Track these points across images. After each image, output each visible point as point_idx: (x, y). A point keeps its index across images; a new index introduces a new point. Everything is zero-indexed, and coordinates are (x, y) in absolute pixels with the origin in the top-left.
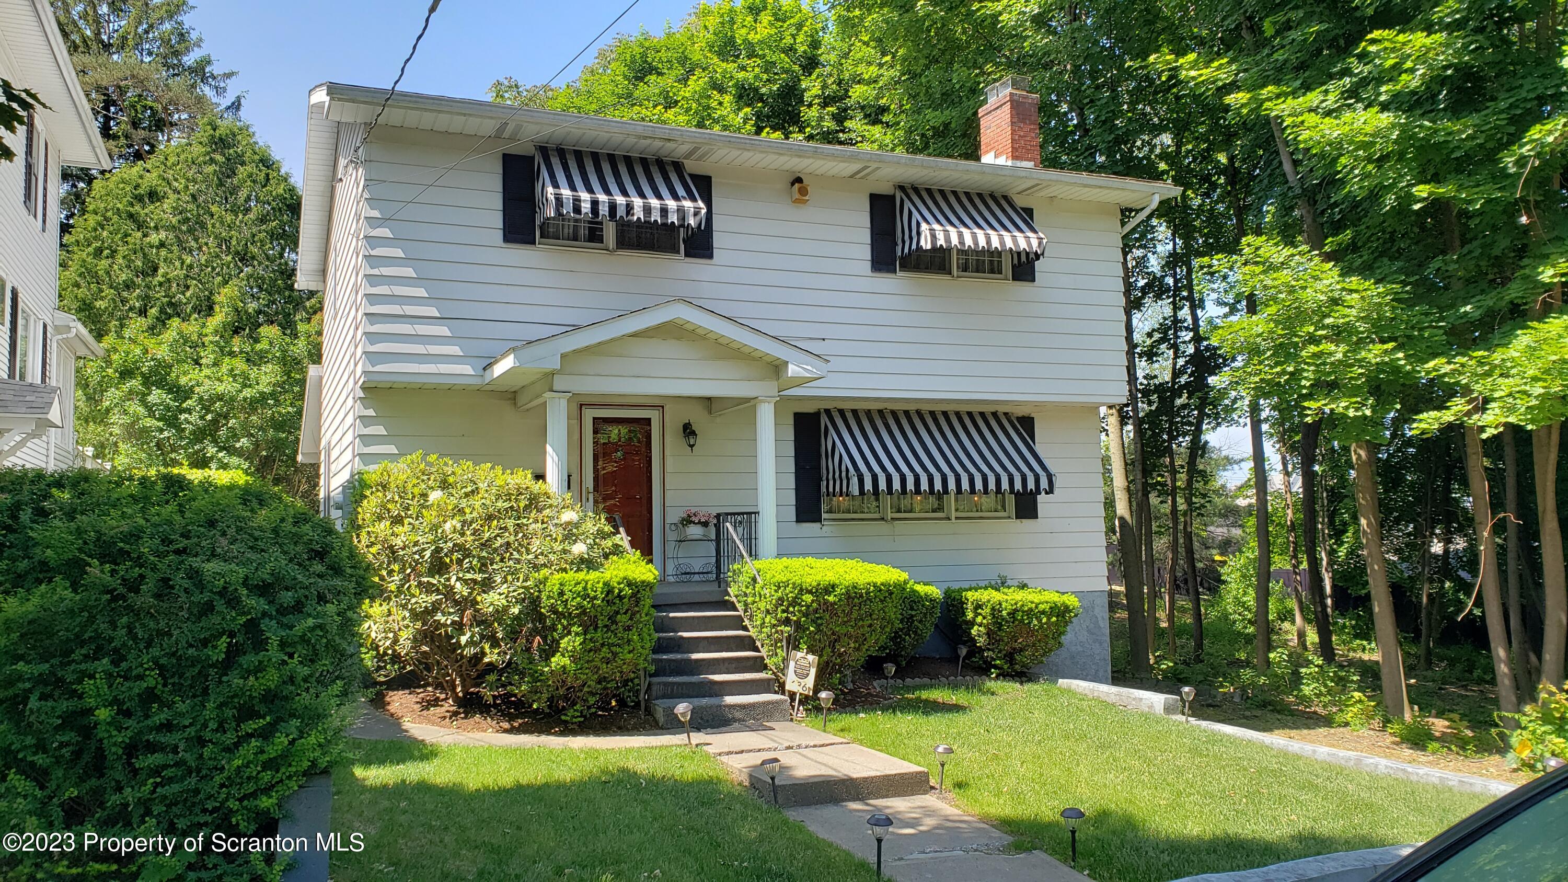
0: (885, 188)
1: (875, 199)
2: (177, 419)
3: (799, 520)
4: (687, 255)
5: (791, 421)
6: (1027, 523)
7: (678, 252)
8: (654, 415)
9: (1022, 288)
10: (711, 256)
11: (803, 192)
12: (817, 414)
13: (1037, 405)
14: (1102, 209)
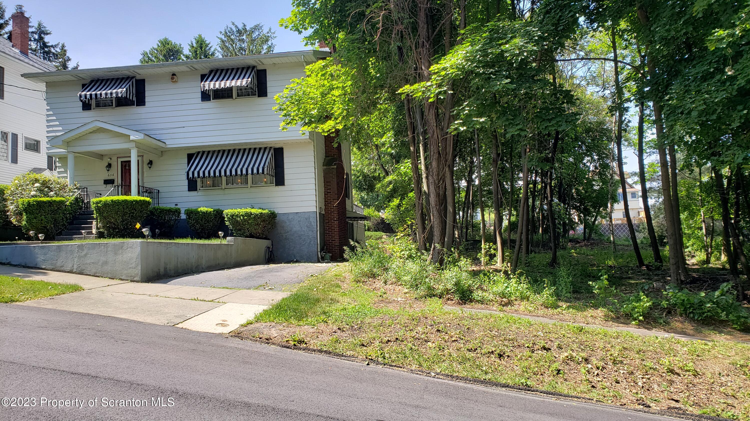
0: (206, 72)
1: (202, 76)
3: (189, 190)
4: (137, 106)
5: (185, 156)
6: (280, 187)
7: (133, 105)
9: (263, 99)
10: (145, 105)
11: (175, 79)
12: (193, 153)
13: (284, 142)
14: (298, 65)
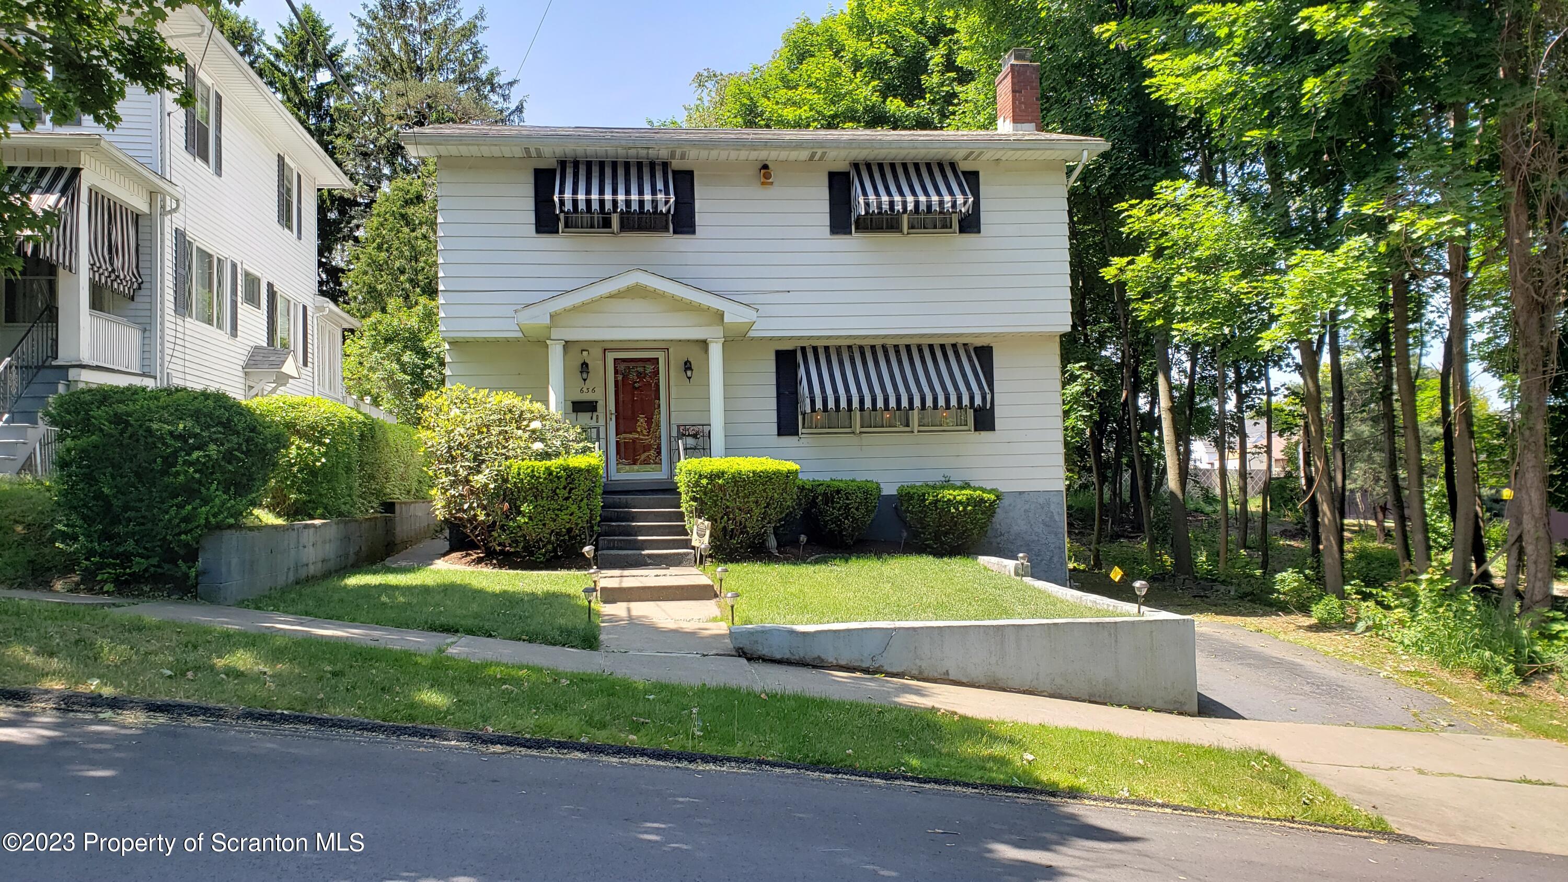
0: (841, 166)
1: (832, 176)
2: (422, 374)
3: (780, 433)
4: (675, 232)
5: (773, 357)
6: (985, 435)
7: (667, 230)
8: (661, 356)
9: (969, 239)
10: (694, 232)
11: (767, 176)
12: (794, 352)
13: (995, 336)
14: (1048, 166)
